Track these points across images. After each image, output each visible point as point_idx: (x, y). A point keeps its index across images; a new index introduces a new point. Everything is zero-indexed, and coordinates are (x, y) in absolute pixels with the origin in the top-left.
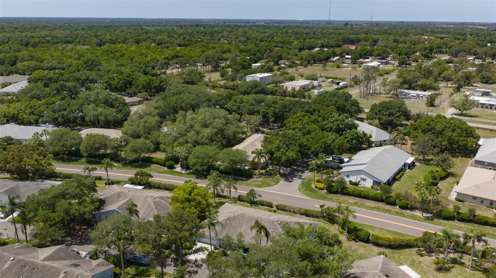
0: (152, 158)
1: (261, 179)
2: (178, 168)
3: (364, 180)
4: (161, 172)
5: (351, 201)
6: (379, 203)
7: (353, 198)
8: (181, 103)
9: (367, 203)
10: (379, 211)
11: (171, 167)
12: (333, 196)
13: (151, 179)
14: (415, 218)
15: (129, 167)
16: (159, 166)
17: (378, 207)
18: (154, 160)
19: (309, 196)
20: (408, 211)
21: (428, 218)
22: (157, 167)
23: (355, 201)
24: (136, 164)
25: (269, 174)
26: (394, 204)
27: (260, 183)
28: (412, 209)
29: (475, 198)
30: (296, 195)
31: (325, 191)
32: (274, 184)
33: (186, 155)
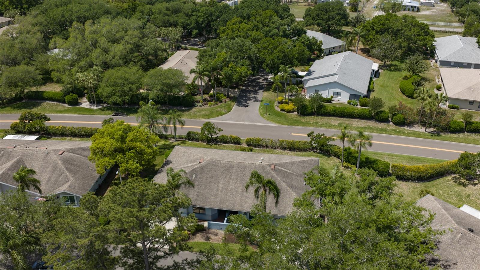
0: (43, 92)
1: (207, 107)
2: (85, 104)
3: (338, 94)
4: (61, 112)
5: (334, 124)
6: (369, 121)
7: (335, 118)
8: (70, 15)
9: (354, 123)
10: (373, 132)
11: (74, 103)
12: (307, 119)
13: (47, 124)
14: (419, 135)
15: (9, 108)
16: (55, 103)
17: (369, 126)
18: (45, 95)
19: (279, 123)
20: (406, 128)
21: (432, 133)
22: (52, 105)
23: (339, 122)
24: (18, 104)
25: (216, 99)
26: (385, 121)
27: (207, 113)
28: (411, 124)
29: (471, 103)
31: (296, 113)
32: (227, 111)
33: (95, 82)
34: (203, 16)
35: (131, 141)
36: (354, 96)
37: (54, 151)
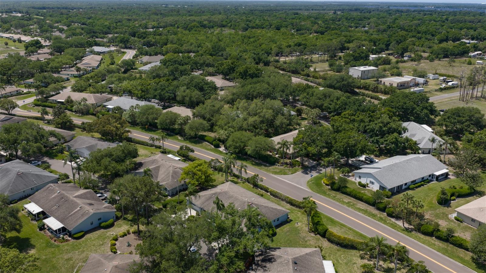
1: (282, 167)
2: (222, 149)
3: (373, 183)
4: (207, 149)
5: (344, 200)
6: (371, 207)
7: (350, 197)
9: (359, 205)
10: (364, 214)
11: (217, 146)
12: (333, 193)
13: (191, 154)
14: (394, 226)
15: (188, 141)
16: (209, 144)
17: (367, 210)
18: (206, 138)
19: (312, 189)
20: (393, 220)
21: (407, 230)
22: (207, 145)
23: (350, 201)
24: (193, 140)
25: (292, 165)
26: (383, 210)
27: (278, 171)
28: (398, 218)
29: (473, 220)
30: (301, 186)
31: (330, 187)
32: (290, 173)
34: (340, 104)
35: (197, 170)
36: (382, 188)
37: (173, 166)
